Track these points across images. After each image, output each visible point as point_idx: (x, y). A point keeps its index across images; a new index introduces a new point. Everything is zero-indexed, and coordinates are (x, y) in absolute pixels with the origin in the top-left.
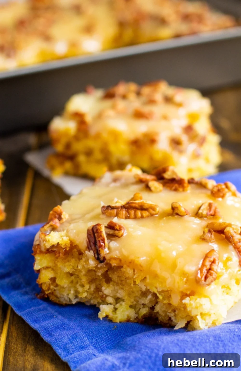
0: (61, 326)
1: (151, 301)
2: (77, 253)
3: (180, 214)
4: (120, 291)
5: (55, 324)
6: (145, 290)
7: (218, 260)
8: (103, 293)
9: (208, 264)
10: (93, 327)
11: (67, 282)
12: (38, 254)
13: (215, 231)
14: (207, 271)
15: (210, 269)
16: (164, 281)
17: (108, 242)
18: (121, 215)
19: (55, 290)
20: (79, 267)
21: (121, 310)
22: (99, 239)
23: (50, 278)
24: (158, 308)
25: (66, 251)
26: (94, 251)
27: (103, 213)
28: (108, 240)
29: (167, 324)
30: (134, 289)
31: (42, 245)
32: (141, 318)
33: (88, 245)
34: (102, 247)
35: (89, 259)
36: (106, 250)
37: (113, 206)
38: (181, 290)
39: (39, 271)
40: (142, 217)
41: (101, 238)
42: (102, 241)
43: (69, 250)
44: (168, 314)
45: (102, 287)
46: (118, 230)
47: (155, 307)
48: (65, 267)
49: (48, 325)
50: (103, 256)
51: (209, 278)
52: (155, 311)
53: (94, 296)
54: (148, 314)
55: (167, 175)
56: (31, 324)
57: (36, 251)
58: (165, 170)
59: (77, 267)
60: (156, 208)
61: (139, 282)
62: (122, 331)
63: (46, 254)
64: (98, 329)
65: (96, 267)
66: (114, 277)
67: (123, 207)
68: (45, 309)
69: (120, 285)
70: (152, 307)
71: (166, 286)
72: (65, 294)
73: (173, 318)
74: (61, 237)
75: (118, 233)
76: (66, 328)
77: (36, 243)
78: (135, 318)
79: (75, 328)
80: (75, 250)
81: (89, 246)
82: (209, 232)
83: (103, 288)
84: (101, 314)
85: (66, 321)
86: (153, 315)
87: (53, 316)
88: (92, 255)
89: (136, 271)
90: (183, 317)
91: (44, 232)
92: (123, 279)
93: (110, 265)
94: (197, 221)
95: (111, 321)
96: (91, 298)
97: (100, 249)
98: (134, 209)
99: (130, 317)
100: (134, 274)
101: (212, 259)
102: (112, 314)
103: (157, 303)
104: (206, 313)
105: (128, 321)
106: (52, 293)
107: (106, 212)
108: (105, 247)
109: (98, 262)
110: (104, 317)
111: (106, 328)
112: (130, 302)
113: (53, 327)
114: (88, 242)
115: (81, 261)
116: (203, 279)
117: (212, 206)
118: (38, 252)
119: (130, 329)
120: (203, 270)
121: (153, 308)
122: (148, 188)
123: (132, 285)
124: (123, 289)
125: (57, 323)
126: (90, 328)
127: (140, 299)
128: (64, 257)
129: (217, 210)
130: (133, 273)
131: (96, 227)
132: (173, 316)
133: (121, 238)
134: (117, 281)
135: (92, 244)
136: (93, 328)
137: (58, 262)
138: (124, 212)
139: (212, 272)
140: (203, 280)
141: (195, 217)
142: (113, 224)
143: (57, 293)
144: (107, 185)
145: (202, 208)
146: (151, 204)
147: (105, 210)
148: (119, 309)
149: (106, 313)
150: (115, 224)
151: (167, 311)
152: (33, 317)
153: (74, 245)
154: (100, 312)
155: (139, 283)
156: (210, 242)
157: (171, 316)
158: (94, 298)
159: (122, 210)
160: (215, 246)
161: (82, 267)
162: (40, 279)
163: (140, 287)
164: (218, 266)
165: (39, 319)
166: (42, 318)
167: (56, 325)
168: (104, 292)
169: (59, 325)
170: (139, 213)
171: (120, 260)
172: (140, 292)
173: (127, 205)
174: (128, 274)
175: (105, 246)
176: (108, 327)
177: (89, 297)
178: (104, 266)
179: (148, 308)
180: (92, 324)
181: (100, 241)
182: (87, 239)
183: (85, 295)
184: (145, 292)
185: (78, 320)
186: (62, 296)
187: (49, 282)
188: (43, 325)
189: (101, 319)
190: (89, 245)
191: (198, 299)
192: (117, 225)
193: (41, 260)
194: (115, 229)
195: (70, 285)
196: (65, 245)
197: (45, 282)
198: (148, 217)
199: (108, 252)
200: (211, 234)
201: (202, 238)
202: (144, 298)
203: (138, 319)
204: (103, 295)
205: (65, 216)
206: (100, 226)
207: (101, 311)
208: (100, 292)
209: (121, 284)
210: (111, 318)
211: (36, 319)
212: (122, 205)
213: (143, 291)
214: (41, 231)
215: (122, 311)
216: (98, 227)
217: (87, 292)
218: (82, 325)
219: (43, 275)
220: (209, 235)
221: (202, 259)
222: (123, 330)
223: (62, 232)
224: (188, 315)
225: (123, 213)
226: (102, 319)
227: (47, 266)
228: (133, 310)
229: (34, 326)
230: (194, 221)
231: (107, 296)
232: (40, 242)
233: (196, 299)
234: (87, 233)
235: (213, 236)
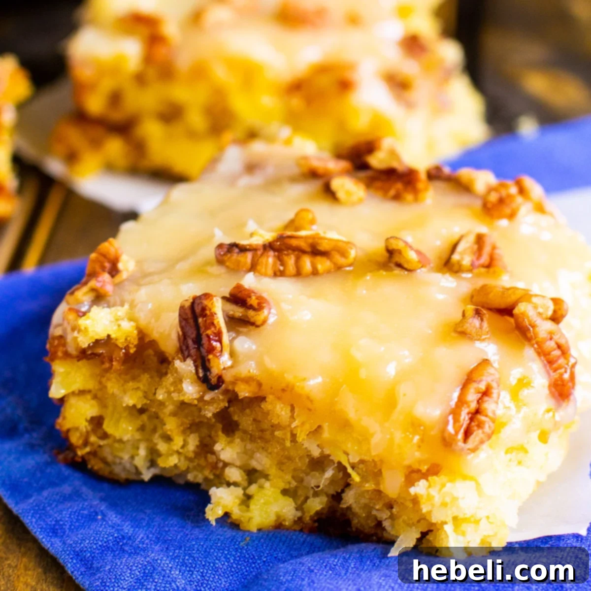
0: (114, 543)
1: (332, 481)
2: (155, 359)
3: (406, 266)
4: (258, 455)
5: (101, 539)
6: (319, 456)
7: (498, 386)
8: (217, 457)
9: (472, 397)
10: (194, 543)
11: (130, 428)
12: (61, 358)
13: (490, 309)
14: (470, 416)
15: (478, 411)
16: (364, 438)
17: (231, 338)
18: (264, 266)
19: (100, 446)
20: (160, 395)
21: (262, 501)
22: (209, 332)
23: (89, 418)
24: (349, 498)
25: (127, 354)
26: (195, 361)
27: (220, 261)
28: (231, 333)
29: (372, 535)
30: (293, 453)
31: (69, 338)
32: (309, 522)
33: (182, 344)
34: (215, 351)
35: (183, 380)
36: (225, 360)
37: (243, 246)
38: (407, 462)
39: (62, 400)
40: (315, 273)
41: (213, 329)
42: (216, 337)
43: (136, 352)
44: (374, 512)
45: (215, 442)
46: (254, 309)
47: (344, 495)
48: (125, 392)
49: (83, 541)
50: (217, 374)
51: (475, 433)
52: (344, 506)
53: (195, 464)
54: (325, 511)
55: (377, 160)
56: (44, 540)
57: (56, 352)
58: (370, 147)
59: (155, 394)
60: (349, 250)
61: (305, 437)
62: (265, 548)
63: (78, 361)
64: (205, 546)
65: (201, 399)
66: (246, 421)
67: (269, 247)
68: (76, 495)
69: (259, 441)
70: (335, 493)
71: (369, 450)
72: (126, 457)
73: (386, 524)
74: (117, 320)
75: (256, 315)
76: (126, 548)
77: (55, 331)
78: (296, 519)
79: (149, 546)
80: (151, 352)
81: (184, 348)
82: (477, 316)
83: (217, 447)
84: (212, 509)
85: (128, 529)
86: (338, 514)
87: (97, 514)
88: (191, 372)
89: (296, 410)
90: (411, 522)
91: (76, 307)
92: (265, 426)
93: (236, 395)
94: (447, 281)
95: (236, 526)
96: (188, 468)
97: (210, 357)
98: (296, 253)
99: (282, 518)
100: (292, 417)
101: (482, 387)
102: (241, 510)
103: (348, 485)
104: (467, 516)
105: (279, 526)
106: (94, 453)
107: (226, 258)
108: (221, 351)
109: (205, 386)
110: (220, 516)
111: (225, 544)
112: (284, 482)
113: (95, 547)
114: (182, 339)
115: (164, 379)
116: (460, 436)
117: (483, 242)
118: (60, 354)
119: (283, 544)
120: (460, 415)
121: (337, 497)
122: (329, 193)
123: (288, 444)
124: (266, 451)
125: (106, 536)
126: (185, 545)
127: (307, 474)
128: (122, 367)
129: (497, 251)
130: (289, 414)
131: (201, 303)
132: (386, 519)
133: (261, 328)
134: (252, 430)
135: (190, 342)
136: (194, 545)
137: (108, 379)
138: (270, 259)
139: (482, 418)
140: (459, 440)
141: (444, 273)
142: (243, 292)
143: (107, 453)
144: (232, 180)
145: (460, 248)
146: (338, 241)
147: (225, 254)
148: (256, 498)
149: (223, 507)
150: (249, 293)
151: (371, 505)
152: (46, 520)
153: (147, 340)
154: (209, 506)
155: (303, 439)
156: (479, 340)
157: (382, 518)
158: (195, 468)
159: (266, 254)
160: (490, 349)
161: (166, 395)
162: (64, 418)
163: (306, 448)
164: (497, 403)
165: (61, 525)
166: (69, 522)
167: (103, 542)
168: (219, 455)
169: (110, 542)
170: (307, 263)
171: (260, 385)
172: (307, 460)
173: (278, 243)
174: (278, 416)
175: (224, 349)
176: (230, 540)
177: (183, 465)
178: (218, 397)
179: (327, 495)
180: (191, 534)
181: (211, 337)
182: (179, 330)
183: (173, 461)
184: (318, 458)
185: (156, 524)
186: (118, 461)
187: (86, 427)
188: (71, 545)
189: (211, 523)
190: (184, 344)
191: (449, 485)
192: (253, 294)
193: (68, 374)
194: (249, 304)
195: (138, 436)
196: (126, 339)
197: (76, 425)
198: (328, 272)
199: (229, 363)
200: (482, 320)
201: (459, 329)
202: (317, 474)
203: (303, 523)
204: (216, 463)
205: (127, 265)
206: (212, 299)
207: (212, 502)
208: (209, 455)
209: (261, 438)
210: (236, 520)
211: (54, 525)
212: (267, 242)
213: (313, 459)
214: (68, 303)
215: (265, 504)
216: (206, 302)
217: (178, 453)
218: (165, 539)
219: (72, 411)
220: (476, 322)
221: (459, 386)
222: (267, 547)
223: (119, 308)
224: (423, 519)
225: (267, 261)
226: (214, 523)
227: (81, 388)
228: (291, 500)
229: (49, 545)
230: (442, 284)
231: (226, 465)
232: (65, 330)
233: (443, 486)
234: (180, 315)
235: (485, 325)
